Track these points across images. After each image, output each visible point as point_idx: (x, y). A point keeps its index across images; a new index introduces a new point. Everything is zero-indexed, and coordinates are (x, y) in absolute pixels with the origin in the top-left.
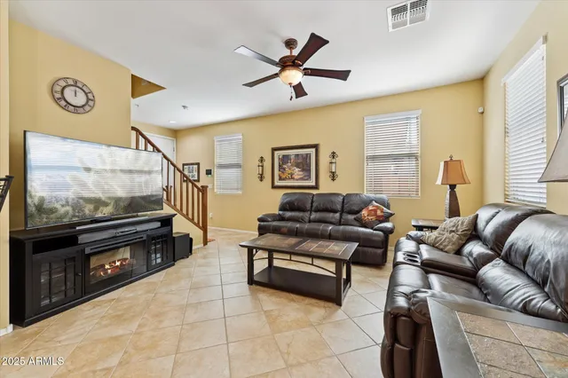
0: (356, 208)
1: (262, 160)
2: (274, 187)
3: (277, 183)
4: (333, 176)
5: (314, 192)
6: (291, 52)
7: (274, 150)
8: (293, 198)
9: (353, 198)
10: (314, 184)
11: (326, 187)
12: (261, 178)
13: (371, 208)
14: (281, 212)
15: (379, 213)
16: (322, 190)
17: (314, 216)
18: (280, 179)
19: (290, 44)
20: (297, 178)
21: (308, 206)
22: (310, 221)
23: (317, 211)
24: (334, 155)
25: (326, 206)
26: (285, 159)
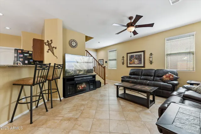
0: (160, 75)
1: (123, 57)
2: (127, 67)
3: (129, 65)
4: (151, 62)
5: (143, 68)
6: (131, 21)
7: (127, 54)
8: (134, 71)
9: (159, 71)
10: (143, 65)
11: (148, 66)
12: (123, 63)
13: (167, 75)
14: (130, 76)
15: (171, 77)
16: (146, 68)
17: (142, 77)
18: (130, 64)
19: (130, 18)
20: (136, 63)
21: (140, 74)
22: (141, 79)
23: (144, 75)
24: (151, 54)
25: (148, 74)
26: (132, 57)
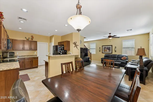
0: (120, 57)
1: (100, 48)
2: (102, 53)
3: (103, 52)
4: (115, 51)
5: (111, 54)
7: (102, 46)
8: (108, 55)
9: (120, 55)
10: (111, 52)
11: (114, 53)
12: (100, 51)
13: (124, 57)
15: (125, 58)
16: (113, 54)
17: (112, 58)
18: (104, 51)
20: (108, 51)
21: (110, 57)
22: (111, 59)
23: (112, 57)
24: (115, 47)
25: (114, 57)
26: (105, 48)
